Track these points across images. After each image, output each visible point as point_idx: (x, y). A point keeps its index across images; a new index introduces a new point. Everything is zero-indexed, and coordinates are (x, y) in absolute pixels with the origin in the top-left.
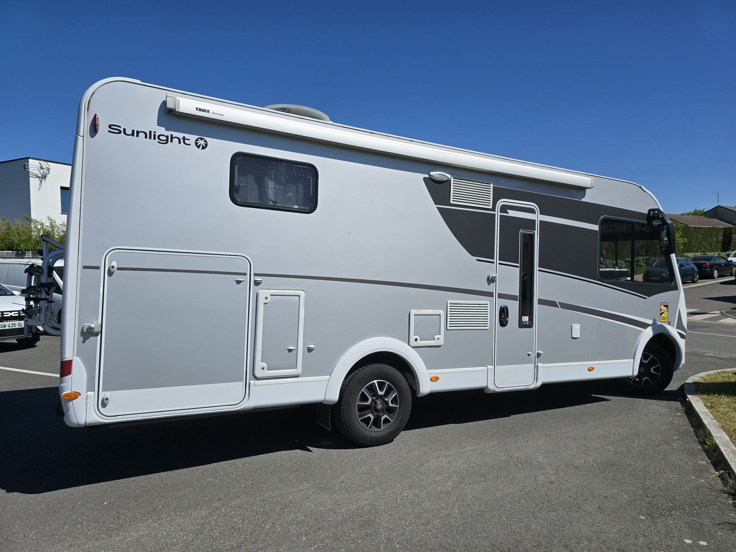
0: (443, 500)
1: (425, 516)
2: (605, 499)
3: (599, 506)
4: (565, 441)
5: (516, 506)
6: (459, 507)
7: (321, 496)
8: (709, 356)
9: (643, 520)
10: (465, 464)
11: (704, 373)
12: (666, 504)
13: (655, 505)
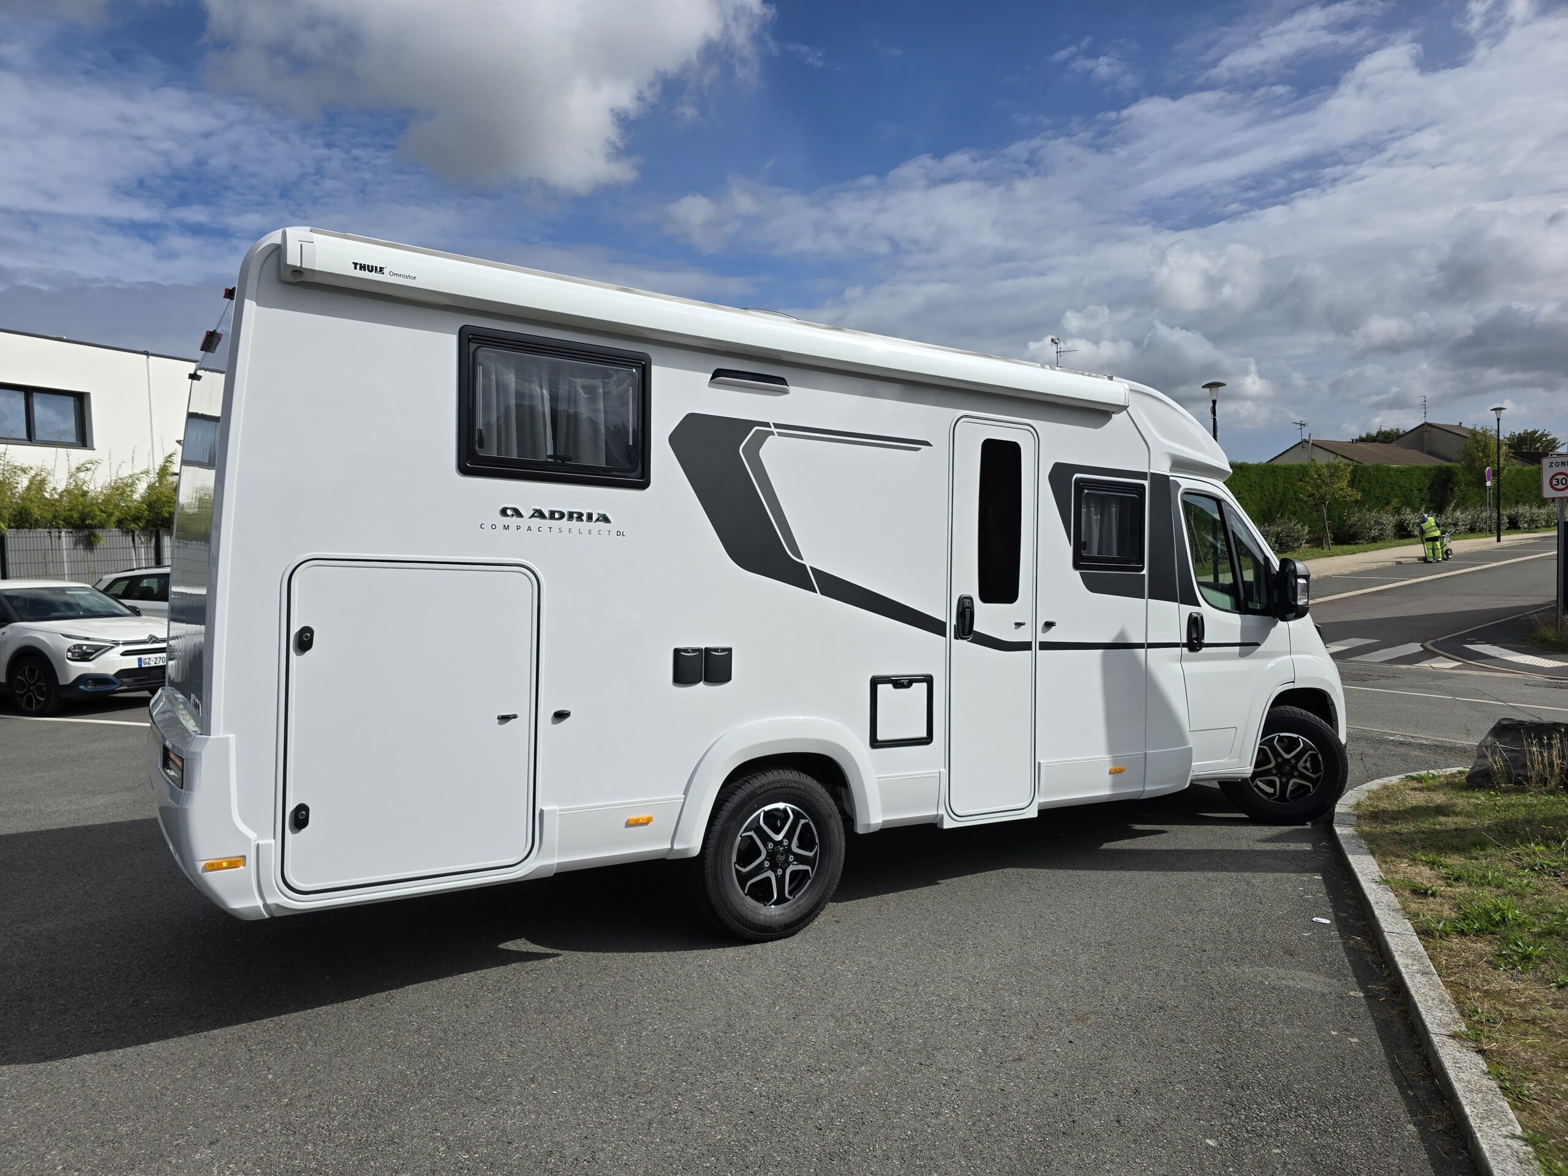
0: (762, 1118)
1: (708, 1165)
2: (1134, 1098)
3: (1118, 1116)
4: (1065, 950)
5: (928, 1126)
6: (793, 1135)
7: (469, 1121)
8: (1392, 741)
9: (1211, 1149)
10: (830, 1018)
11: (1378, 780)
12: (1269, 1105)
13: (1244, 1109)
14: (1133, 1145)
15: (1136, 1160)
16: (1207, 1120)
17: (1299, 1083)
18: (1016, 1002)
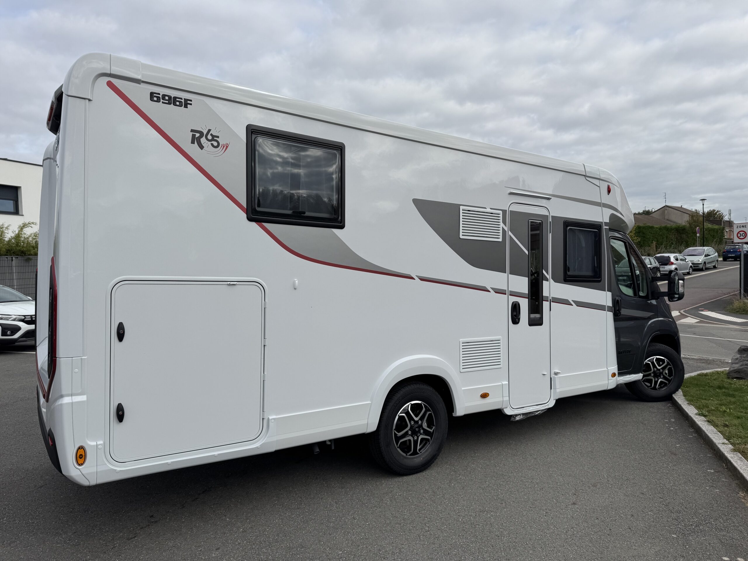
3: (629, 526)
9: (675, 539)
12: (692, 519)
13: (682, 521)
14: (641, 538)
15: (645, 545)
16: (668, 527)
17: (701, 510)
18: (561, 479)
